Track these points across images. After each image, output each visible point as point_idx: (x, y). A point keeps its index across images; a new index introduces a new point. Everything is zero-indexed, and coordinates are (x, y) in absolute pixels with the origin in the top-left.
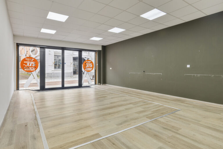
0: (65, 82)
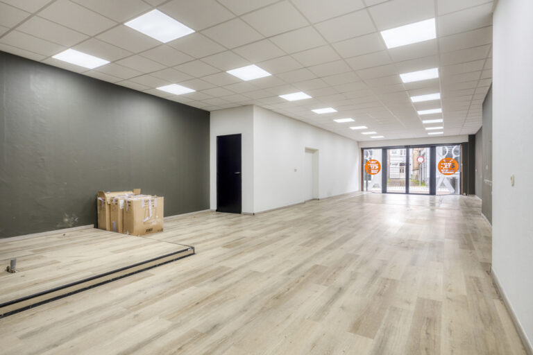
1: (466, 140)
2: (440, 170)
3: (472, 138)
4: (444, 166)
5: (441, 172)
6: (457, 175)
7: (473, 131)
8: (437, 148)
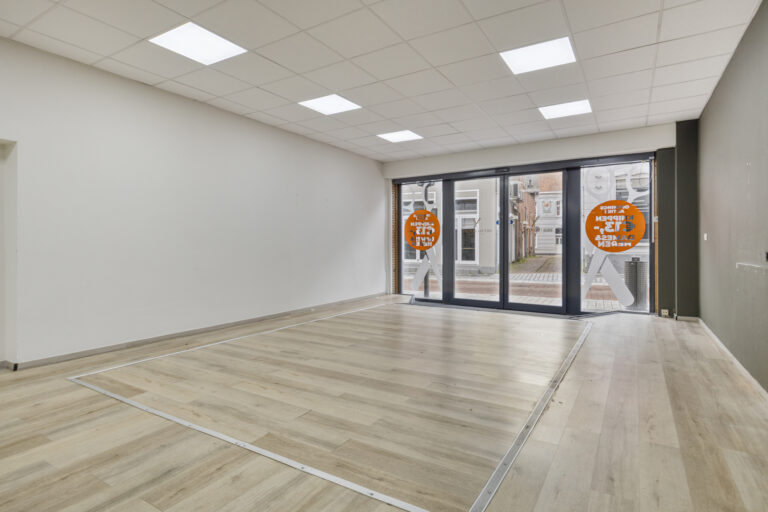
0: (510, 288)
1: (669, 140)
2: (592, 235)
3: (690, 131)
4: (603, 225)
5: (595, 243)
6: (642, 251)
7: (691, 110)
8: (584, 171)
